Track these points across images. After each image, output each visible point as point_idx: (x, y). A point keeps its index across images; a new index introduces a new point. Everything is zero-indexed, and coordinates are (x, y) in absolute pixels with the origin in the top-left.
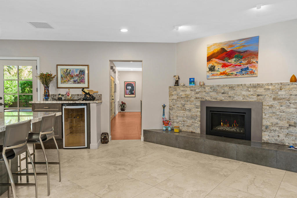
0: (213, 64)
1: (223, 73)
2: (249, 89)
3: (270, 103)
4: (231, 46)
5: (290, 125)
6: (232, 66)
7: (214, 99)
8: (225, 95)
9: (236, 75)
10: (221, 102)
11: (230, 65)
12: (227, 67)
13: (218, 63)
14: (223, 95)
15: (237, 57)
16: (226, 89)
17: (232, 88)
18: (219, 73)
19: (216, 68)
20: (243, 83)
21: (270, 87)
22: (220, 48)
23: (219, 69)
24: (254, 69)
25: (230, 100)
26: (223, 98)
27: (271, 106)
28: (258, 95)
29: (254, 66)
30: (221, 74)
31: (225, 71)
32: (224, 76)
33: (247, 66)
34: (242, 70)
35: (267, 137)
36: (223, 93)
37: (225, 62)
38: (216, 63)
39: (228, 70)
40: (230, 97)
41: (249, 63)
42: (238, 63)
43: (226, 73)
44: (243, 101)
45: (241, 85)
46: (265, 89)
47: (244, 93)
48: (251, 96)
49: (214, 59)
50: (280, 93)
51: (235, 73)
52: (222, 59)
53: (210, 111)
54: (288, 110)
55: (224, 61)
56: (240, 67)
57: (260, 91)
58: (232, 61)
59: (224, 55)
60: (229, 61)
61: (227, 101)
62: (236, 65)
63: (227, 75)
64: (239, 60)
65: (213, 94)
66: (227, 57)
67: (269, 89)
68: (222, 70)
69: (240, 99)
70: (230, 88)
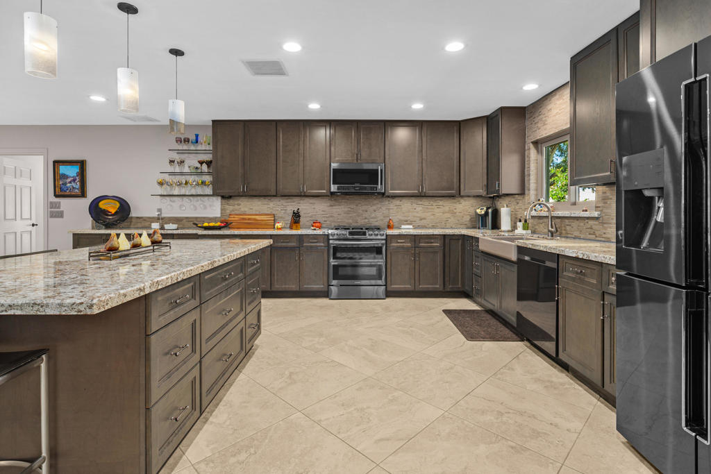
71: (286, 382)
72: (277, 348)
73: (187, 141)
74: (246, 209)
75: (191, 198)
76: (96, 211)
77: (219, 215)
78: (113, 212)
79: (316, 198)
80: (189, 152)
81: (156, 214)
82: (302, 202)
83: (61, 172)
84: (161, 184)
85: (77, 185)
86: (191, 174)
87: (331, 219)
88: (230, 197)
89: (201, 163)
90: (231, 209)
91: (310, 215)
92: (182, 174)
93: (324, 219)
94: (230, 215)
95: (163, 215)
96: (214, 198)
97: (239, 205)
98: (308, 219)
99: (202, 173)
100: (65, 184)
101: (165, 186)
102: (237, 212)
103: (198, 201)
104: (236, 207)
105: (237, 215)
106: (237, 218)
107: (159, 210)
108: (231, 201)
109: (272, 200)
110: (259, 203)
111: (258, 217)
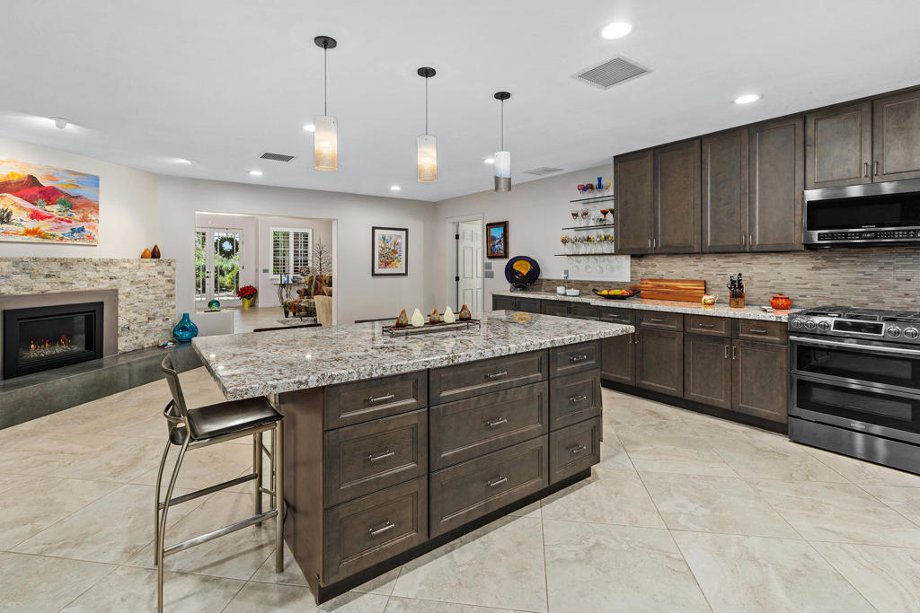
0: (5, 205)
1: (34, 232)
2: (98, 268)
3: (128, 290)
4: (51, 178)
5: (149, 319)
6: (53, 219)
7: (25, 289)
8: (54, 279)
9: (62, 239)
10: (43, 295)
11: (49, 217)
12: (42, 218)
13: (21, 207)
14: (49, 280)
15: (63, 203)
16: (55, 267)
17: (66, 264)
18: (22, 230)
19: (15, 217)
20: (88, 257)
21: (127, 265)
22: (26, 174)
23: (22, 220)
24: (94, 233)
25: (64, 290)
26: (48, 287)
27: (128, 295)
28: (111, 278)
29: (94, 228)
30: (28, 232)
31: (38, 228)
32: (33, 239)
33: (81, 225)
34: (73, 230)
35: (125, 344)
36: (48, 276)
37: (37, 208)
38: (14, 204)
39: (44, 226)
40: (63, 283)
41: (84, 219)
42: (65, 216)
43: (40, 233)
44: (87, 289)
45: (84, 260)
46: (120, 268)
47: (91, 274)
48: (101, 280)
49: (9, 195)
50: (138, 274)
51: (59, 234)
52: (32, 200)
53: (18, 320)
54: (146, 297)
55: (35, 204)
56: (70, 224)
57: (114, 270)
58: (54, 209)
59: (35, 193)
60: (48, 208)
61: (57, 292)
62: (62, 220)
63: (43, 238)
64: (67, 210)
65: (23, 279)
66: (40, 197)
67: (125, 268)
68: (32, 224)
69: (82, 286)
70: (62, 264)
71: (577, 554)
72: (617, 493)
73: (590, 187)
74: (664, 273)
75: (597, 257)
76: (510, 273)
77: (629, 280)
78: (525, 273)
79: (781, 255)
80: (596, 200)
81: (562, 277)
82: (754, 261)
83: (492, 234)
84: (564, 241)
85: (501, 246)
86: (596, 227)
87: (815, 293)
88: (642, 256)
89: (605, 213)
90: (644, 272)
91: (770, 284)
92: (587, 228)
93: (800, 292)
94: (642, 280)
95: (570, 278)
96: (623, 257)
97: (654, 266)
98: (765, 291)
99: (605, 226)
100: (494, 246)
101: (570, 244)
102: (651, 277)
103: (604, 261)
104: (650, 269)
105: (651, 280)
106: (650, 284)
107: (566, 272)
108: (644, 262)
109: (702, 259)
110: (683, 264)
111: (680, 285)
